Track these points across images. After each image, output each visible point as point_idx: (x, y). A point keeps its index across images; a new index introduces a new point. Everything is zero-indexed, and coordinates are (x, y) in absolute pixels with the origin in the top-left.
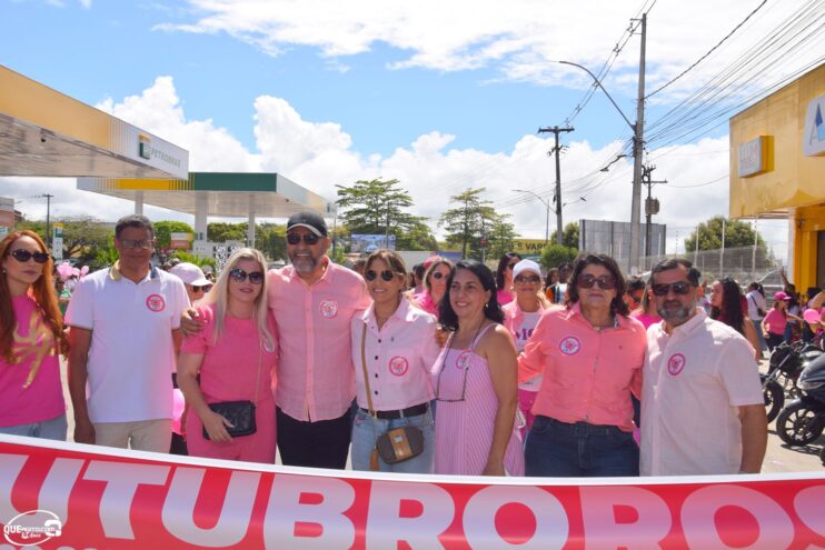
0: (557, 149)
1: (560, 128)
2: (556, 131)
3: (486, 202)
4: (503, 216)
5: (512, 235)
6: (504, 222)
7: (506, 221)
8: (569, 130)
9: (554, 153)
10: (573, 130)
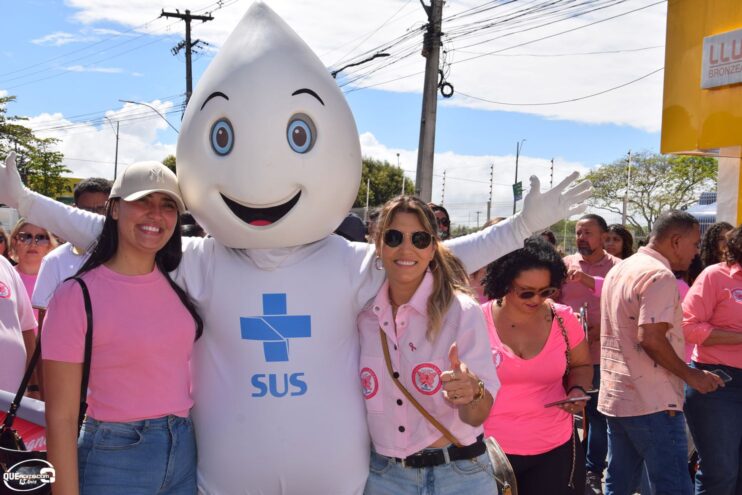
0: (188, 45)
1: (192, 14)
2: (187, 17)
3: (16, 117)
4: (46, 141)
5: (59, 169)
6: (47, 150)
7: (51, 148)
8: (204, 19)
9: (183, 51)
10: (211, 18)
